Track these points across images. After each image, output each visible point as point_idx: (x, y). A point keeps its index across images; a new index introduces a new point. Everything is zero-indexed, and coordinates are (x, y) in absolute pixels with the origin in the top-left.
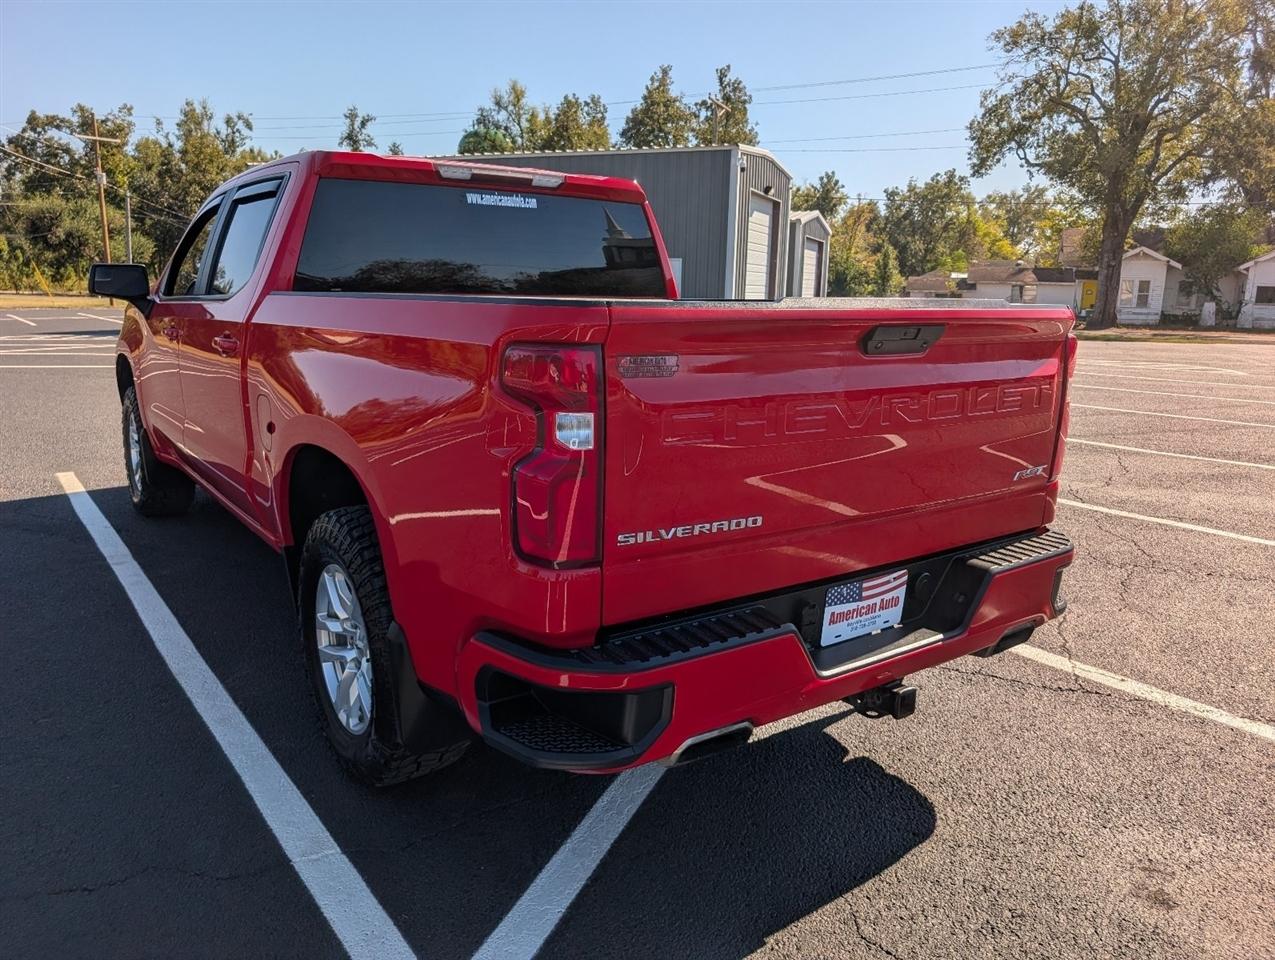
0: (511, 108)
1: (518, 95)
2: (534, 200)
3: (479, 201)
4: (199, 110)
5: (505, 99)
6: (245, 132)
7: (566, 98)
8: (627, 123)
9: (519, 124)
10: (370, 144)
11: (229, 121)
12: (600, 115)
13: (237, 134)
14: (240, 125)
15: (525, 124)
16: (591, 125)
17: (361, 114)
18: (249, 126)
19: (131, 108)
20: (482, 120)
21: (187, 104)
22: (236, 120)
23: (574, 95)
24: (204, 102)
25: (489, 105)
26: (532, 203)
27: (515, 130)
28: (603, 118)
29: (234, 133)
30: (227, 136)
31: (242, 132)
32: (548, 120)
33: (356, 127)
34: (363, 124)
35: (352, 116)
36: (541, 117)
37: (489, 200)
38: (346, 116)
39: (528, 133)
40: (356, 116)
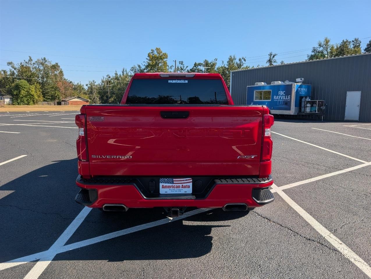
0: (324, 46)
1: (327, 42)
2: (187, 81)
3: (172, 82)
4: (233, 58)
5: (323, 43)
6: (244, 62)
7: (343, 41)
8: (367, 46)
9: (327, 51)
10: (275, 62)
11: (240, 60)
12: (358, 44)
13: (242, 63)
14: (243, 60)
15: (329, 50)
16: (354, 47)
17: (273, 54)
18: (245, 60)
19: (217, 59)
20: (314, 50)
21: (230, 56)
22: (242, 59)
23: (346, 39)
24: (234, 56)
25: (316, 46)
26: (187, 82)
27: (325, 52)
28: (359, 45)
29: (241, 62)
30: (239, 63)
31: (243, 62)
32: (337, 49)
33: (271, 57)
34: (274, 57)
35: (271, 55)
36: (335, 47)
37: (174, 81)
38: (269, 55)
39: (330, 53)
40: (272, 55)
